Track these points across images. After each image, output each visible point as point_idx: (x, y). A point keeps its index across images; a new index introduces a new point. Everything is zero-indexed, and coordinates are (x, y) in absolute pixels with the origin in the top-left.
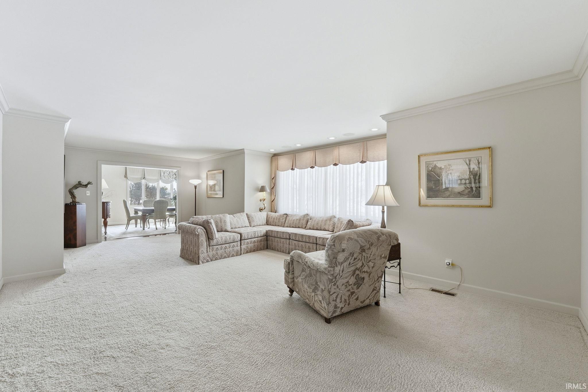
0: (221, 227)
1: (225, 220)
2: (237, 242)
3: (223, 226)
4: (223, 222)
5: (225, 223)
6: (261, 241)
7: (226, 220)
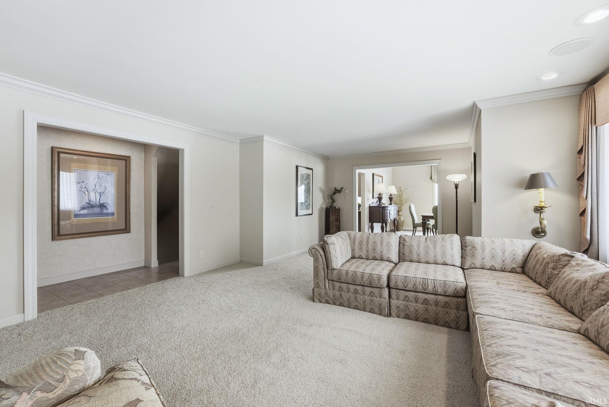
0: (382, 252)
1: (389, 242)
2: (380, 289)
3: (385, 252)
4: (384, 243)
5: (389, 246)
6: (446, 305)
7: (391, 242)
